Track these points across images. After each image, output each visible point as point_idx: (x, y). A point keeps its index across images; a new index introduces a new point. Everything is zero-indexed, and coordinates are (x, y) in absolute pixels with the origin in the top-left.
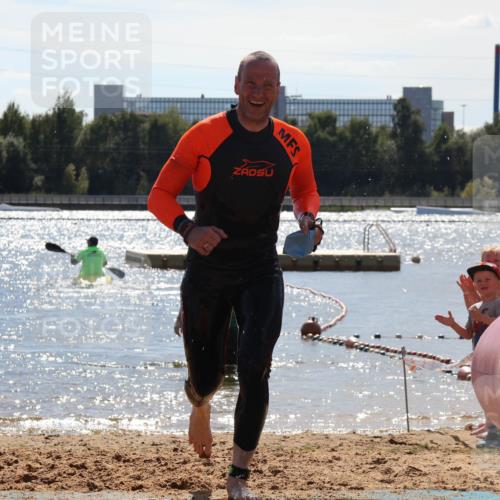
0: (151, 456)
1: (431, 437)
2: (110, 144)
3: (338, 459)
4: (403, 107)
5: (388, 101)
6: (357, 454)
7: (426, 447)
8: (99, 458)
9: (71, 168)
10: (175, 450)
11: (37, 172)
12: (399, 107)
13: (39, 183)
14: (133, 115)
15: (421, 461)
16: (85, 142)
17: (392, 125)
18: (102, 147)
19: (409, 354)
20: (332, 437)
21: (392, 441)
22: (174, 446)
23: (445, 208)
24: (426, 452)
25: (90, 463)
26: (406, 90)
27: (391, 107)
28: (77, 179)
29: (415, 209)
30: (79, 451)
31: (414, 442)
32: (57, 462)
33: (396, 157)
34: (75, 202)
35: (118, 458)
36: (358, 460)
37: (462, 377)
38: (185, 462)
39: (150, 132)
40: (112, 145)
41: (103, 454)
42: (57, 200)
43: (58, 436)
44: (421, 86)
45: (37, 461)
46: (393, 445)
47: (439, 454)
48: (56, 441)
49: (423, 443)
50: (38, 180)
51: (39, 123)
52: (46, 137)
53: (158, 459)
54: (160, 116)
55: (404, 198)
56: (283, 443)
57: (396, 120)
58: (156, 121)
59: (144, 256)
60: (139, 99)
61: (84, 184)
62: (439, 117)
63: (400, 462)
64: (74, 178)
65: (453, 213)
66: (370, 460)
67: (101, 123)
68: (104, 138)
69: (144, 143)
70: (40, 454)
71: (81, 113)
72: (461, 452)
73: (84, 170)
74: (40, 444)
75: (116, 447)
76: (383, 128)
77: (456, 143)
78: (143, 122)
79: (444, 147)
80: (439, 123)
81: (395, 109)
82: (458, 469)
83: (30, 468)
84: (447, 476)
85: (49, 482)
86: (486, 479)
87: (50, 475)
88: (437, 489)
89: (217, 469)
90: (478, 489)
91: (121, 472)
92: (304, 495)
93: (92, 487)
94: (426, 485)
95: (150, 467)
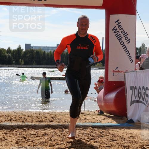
0: (35, 116)
1: (89, 112)
2: (28, 55)
7: (88, 114)
9: (20, 60)
10: (40, 115)
11: (14, 60)
13: (14, 63)
14: (32, 50)
15: (87, 117)
16: (23, 55)
18: (26, 56)
25: (23, 117)
28: (21, 62)
30: (21, 115)
31: (86, 113)
32: (16, 117)
34: (21, 66)
35: (28, 116)
37: (95, 101)
38: (41, 117)
39: (36, 53)
41: (25, 115)
42: (17, 66)
45: (13, 117)
47: (90, 116)
48: (16, 113)
52: (16, 54)
56: (61, 114)
58: (37, 51)
59: (34, 77)
60: (34, 47)
61: (23, 63)
63: (83, 117)
67: (26, 51)
69: (35, 55)
70: (13, 115)
71: (22, 49)
72: (95, 115)
73: (23, 60)
74: (13, 113)
75: (28, 114)
78: (34, 51)
82: (94, 119)
83: (11, 118)
84: (92, 120)
85: (15, 121)
86: (99, 121)
87: (15, 119)
88: (90, 122)
89: (48, 119)
90: (98, 122)
91: (29, 119)
92: (64, 124)
93: (23, 122)
94: (88, 122)
95: (35, 118)
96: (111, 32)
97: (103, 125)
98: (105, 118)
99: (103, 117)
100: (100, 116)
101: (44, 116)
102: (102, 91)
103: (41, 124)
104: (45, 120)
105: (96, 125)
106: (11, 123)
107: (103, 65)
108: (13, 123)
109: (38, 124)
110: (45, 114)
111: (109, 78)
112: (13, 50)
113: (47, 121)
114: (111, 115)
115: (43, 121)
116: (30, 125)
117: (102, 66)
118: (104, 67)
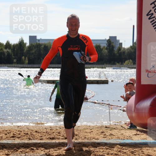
0: (45, 131)
1: (116, 126)
2: (33, 51)
3: (92, 132)
4: (109, 41)
5: (105, 40)
6: (97, 130)
7: (115, 129)
8: (31, 132)
9: (23, 57)
10: (51, 130)
11: (14, 58)
12: (108, 42)
13: (15, 61)
14: (39, 44)
15: (113, 132)
16: (27, 51)
17: (106, 46)
18: (31, 52)
19: (111, 105)
20: (91, 126)
21: (106, 127)
22: (50, 129)
23: (120, 67)
24: (115, 130)
25: (29, 133)
26: (110, 37)
27: (106, 41)
28: (25, 60)
29: (112, 68)
30: (26, 130)
31: (112, 127)
32: (21, 133)
33: (107, 54)
34: (25, 66)
35: (36, 132)
36: (97, 132)
37: (124, 111)
38: (53, 133)
39: (44, 48)
40: (34, 52)
41: (32, 131)
42: (20, 66)
43: (21, 126)
44: (114, 36)
45: (16, 132)
46: (107, 128)
47: (118, 130)
48: (20, 127)
49: (114, 128)
50: (15, 60)
51: (15, 46)
52: (17, 50)
53: (46, 132)
54: (46, 44)
55: (109, 65)
56: (78, 128)
57: (107, 45)
58: (45, 45)
59: (43, 80)
60: (41, 39)
61: (27, 62)
62: (119, 44)
63: (108, 132)
64: (24, 60)
65: (122, 69)
66: (100, 132)
67: (31, 46)
68: (32, 50)
69: (42, 51)
70: (16, 131)
71: (26, 43)
72: (124, 130)
73: (27, 58)
74: (16, 128)
75: (36, 129)
76: (104, 47)
77: (123, 51)
78: (42, 45)
79: (120, 52)
80: (118, 46)
81: (107, 42)
82: (123, 134)
83: (14, 134)
84: (120, 136)
85: (19, 138)
86: (130, 137)
87: (19, 136)
88: (117, 139)
89: (62, 134)
90: (128, 139)
91: (37, 135)
92: (84, 141)
93: (30, 139)
94: (115, 138)
95: (45, 134)
96: (145, 18)
97: (135, 143)
98: (138, 133)
99: (134, 132)
100: (130, 131)
101: (57, 131)
102: (133, 98)
103: (54, 141)
104: (58, 137)
105: (125, 143)
106: (13, 141)
107: (134, 64)
108: (17, 141)
109: (49, 142)
110: (58, 129)
111: (142, 81)
112: (13, 44)
113: (61, 138)
114: (145, 130)
115: (56, 137)
116: (39, 143)
117: (132, 64)
118: (135, 66)
